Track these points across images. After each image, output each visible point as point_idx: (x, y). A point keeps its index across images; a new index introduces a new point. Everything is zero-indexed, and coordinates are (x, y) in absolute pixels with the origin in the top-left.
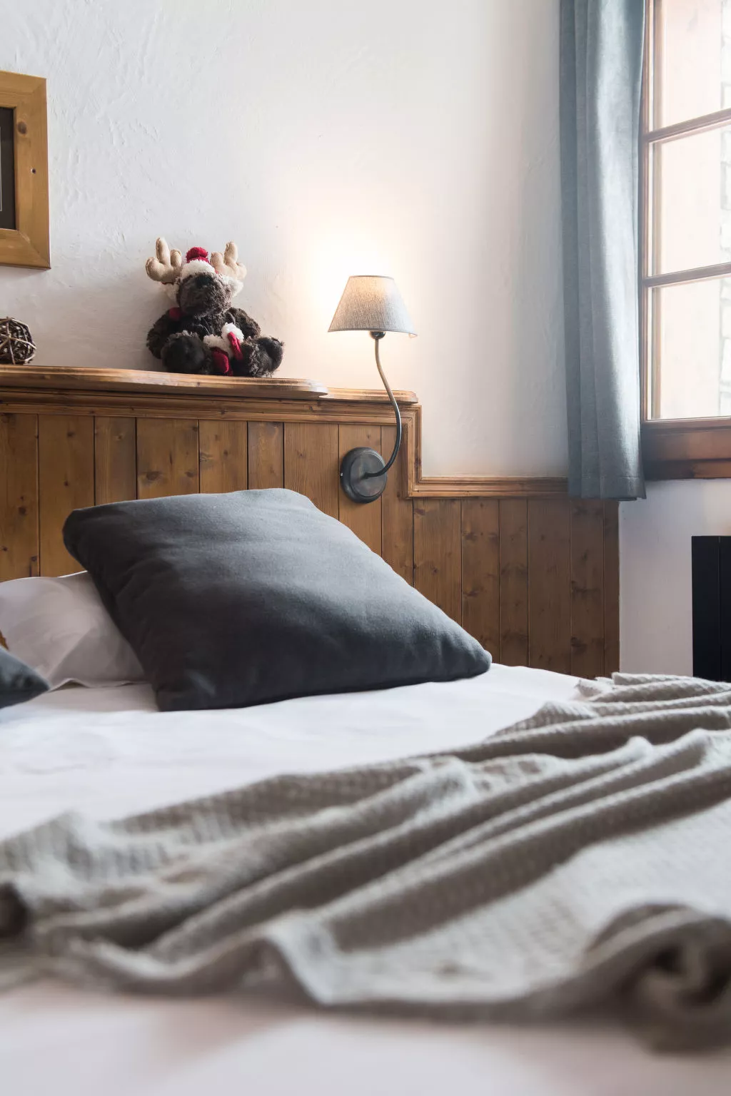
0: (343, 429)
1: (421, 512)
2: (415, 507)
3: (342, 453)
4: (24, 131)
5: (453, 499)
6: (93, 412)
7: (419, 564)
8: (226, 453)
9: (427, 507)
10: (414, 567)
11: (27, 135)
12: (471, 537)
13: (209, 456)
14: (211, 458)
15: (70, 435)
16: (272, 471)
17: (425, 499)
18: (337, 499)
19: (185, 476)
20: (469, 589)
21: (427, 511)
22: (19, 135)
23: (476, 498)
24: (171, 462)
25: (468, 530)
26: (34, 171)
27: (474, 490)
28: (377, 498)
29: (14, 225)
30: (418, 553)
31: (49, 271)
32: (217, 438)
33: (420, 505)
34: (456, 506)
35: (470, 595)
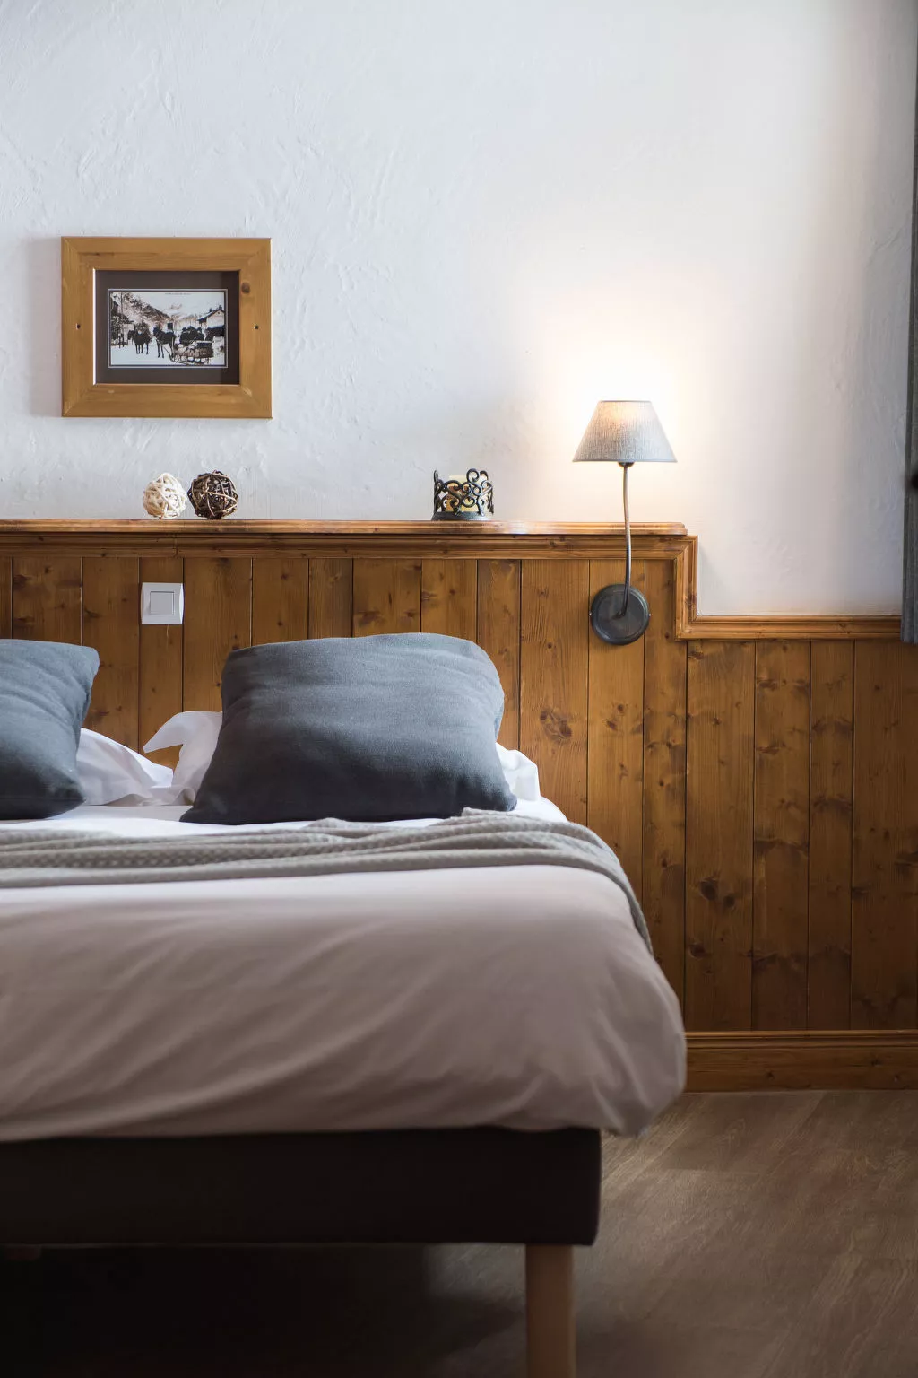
0: (594, 565)
1: (699, 656)
2: (690, 650)
3: (594, 590)
4: (247, 291)
5: (743, 642)
6: (305, 555)
7: (695, 713)
8: (452, 592)
9: (708, 651)
10: (688, 716)
11: (251, 295)
12: (769, 684)
13: (432, 595)
14: (434, 598)
15: (284, 577)
16: (505, 610)
17: (703, 641)
18: (586, 641)
19: (406, 615)
20: (765, 745)
21: (706, 654)
22: (243, 295)
23: (774, 640)
24: (390, 601)
25: (764, 676)
26: (257, 328)
27: (770, 631)
28: (638, 637)
29: (237, 381)
30: (693, 700)
31: (270, 421)
32: (442, 577)
33: (698, 648)
34: (748, 649)
35: (767, 751)
